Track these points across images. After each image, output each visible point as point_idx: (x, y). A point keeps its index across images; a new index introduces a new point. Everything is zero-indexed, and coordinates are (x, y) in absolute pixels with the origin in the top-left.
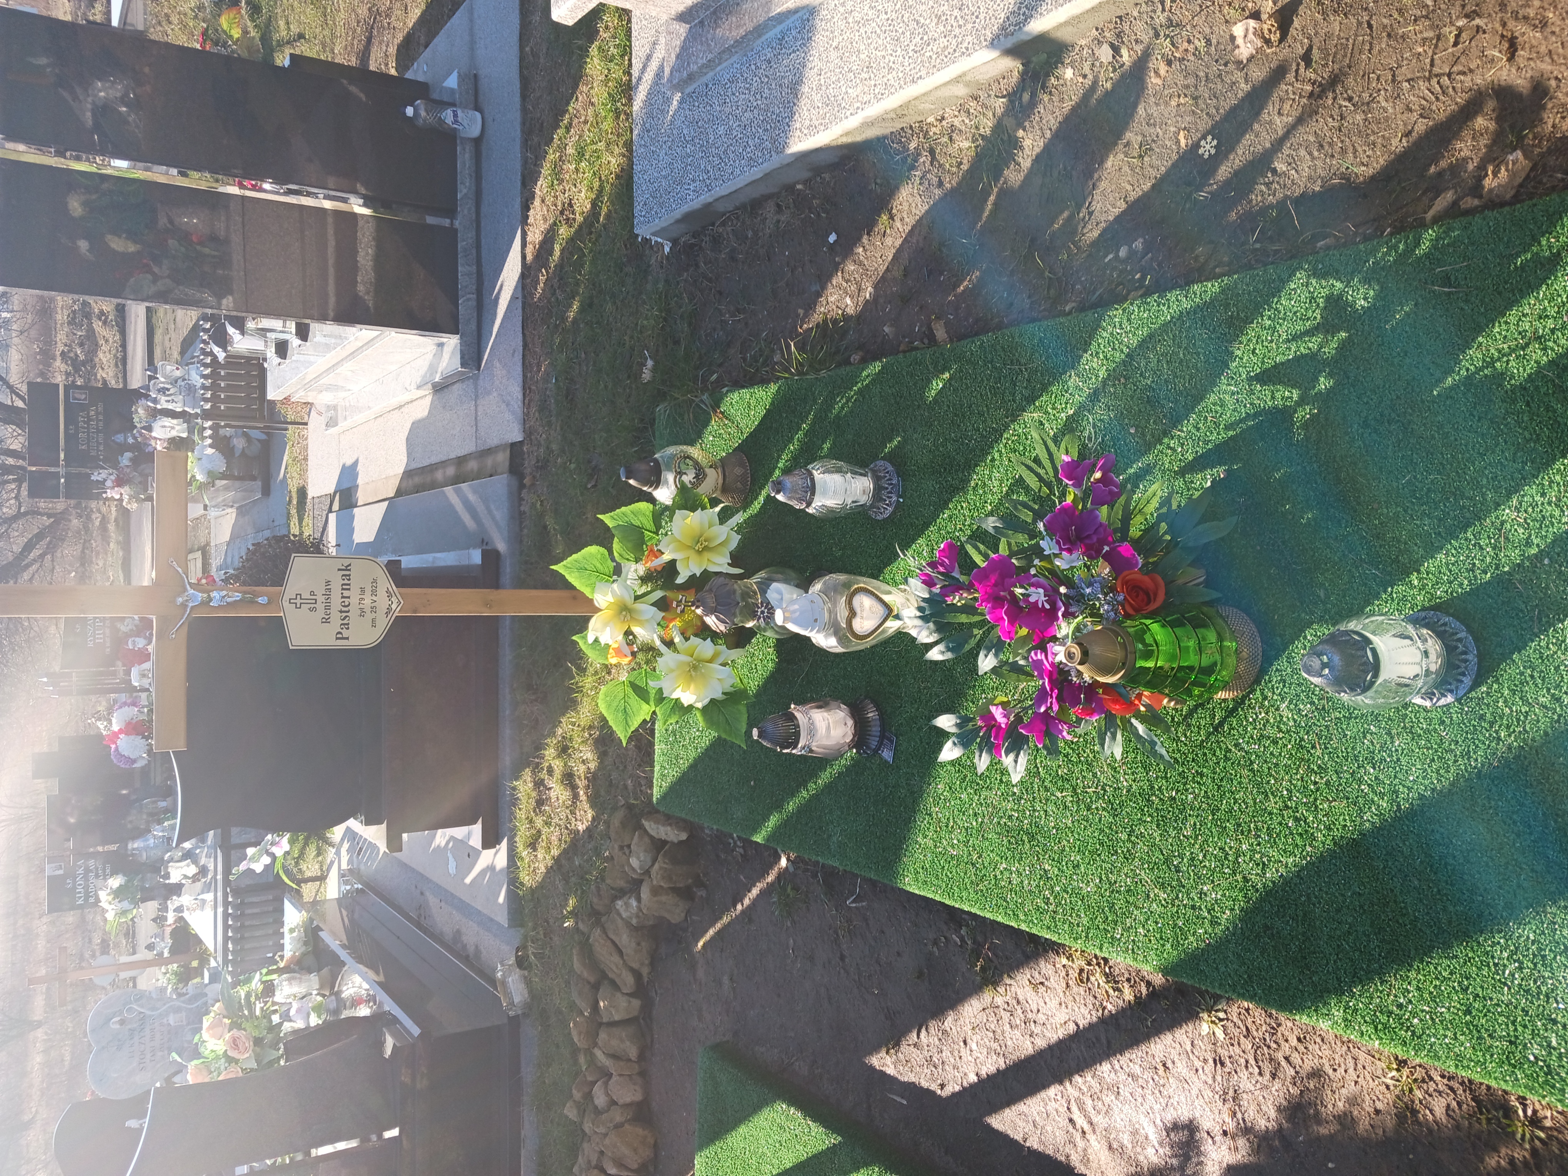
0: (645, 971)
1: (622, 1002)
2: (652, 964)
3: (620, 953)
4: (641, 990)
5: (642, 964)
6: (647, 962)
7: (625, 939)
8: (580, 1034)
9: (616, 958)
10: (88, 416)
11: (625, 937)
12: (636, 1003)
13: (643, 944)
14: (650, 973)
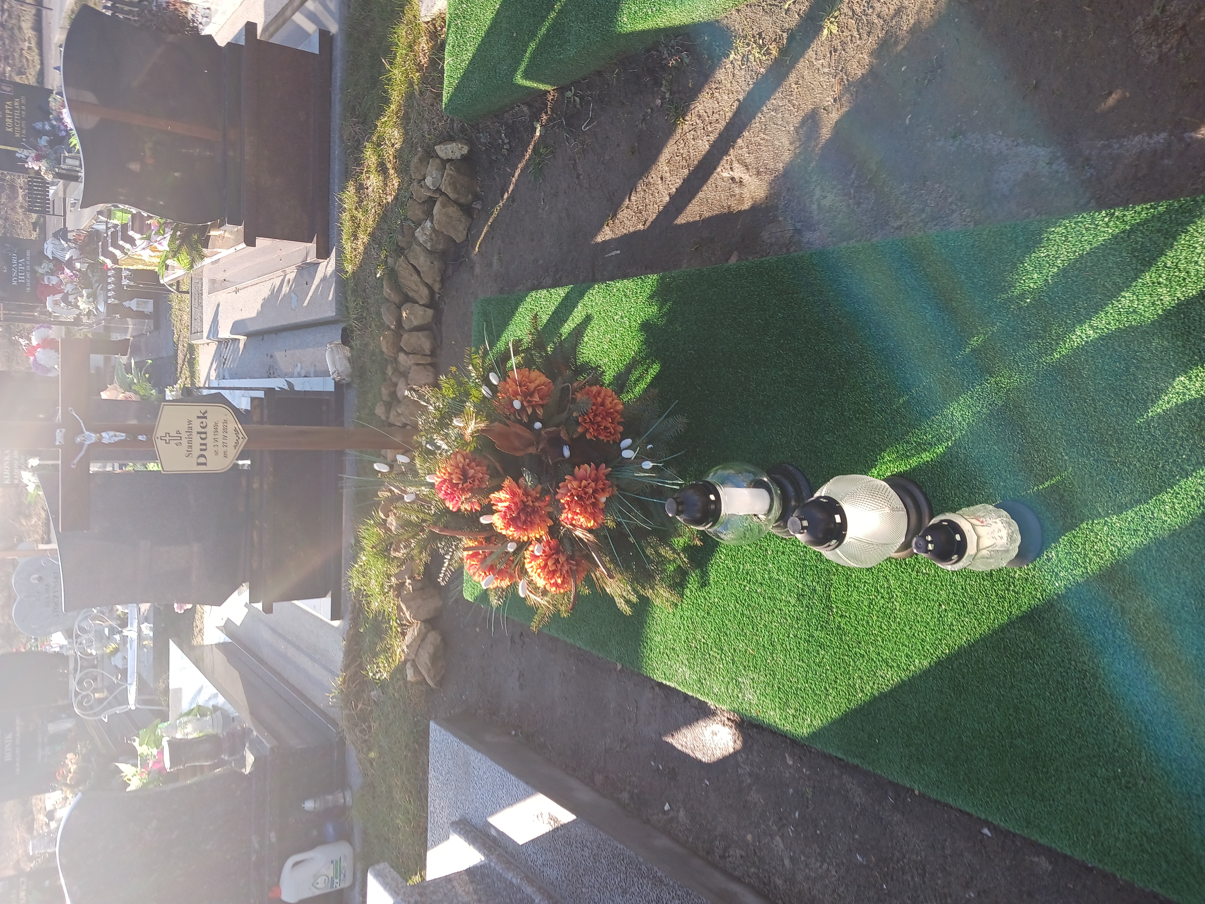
0: (437, 287)
1: (420, 311)
2: (442, 281)
3: (418, 273)
4: (433, 304)
5: (435, 280)
6: (438, 279)
7: (422, 261)
8: (387, 343)
9: (415, 277)
10: (13, 106)
11: (422, 259)
12: (430, 312)
13: (435, 263)
14: (440, 289)
